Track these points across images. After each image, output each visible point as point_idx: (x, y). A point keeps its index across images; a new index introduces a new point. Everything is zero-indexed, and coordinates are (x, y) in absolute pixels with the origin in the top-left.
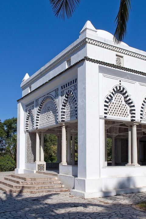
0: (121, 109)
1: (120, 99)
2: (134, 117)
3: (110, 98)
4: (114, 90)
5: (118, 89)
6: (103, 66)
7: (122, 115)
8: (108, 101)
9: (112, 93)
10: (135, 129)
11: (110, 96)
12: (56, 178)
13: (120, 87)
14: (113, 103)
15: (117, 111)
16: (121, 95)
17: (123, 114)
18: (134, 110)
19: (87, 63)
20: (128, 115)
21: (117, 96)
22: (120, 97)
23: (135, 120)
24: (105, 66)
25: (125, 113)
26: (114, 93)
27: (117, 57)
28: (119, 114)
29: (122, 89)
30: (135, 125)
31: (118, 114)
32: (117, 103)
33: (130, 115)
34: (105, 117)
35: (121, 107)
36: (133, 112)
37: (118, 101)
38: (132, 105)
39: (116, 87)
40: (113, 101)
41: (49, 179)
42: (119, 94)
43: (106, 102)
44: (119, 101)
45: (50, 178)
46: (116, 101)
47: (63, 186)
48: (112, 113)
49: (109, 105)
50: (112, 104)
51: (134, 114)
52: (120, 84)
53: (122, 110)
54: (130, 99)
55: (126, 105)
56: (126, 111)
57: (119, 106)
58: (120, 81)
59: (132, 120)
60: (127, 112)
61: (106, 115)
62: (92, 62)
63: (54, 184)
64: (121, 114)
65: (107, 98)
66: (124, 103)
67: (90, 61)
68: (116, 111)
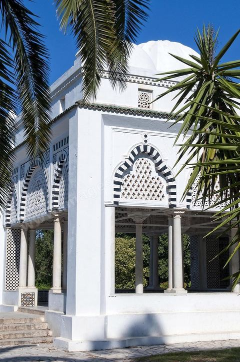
0: (148, 186)
1: (148, 168)
2: (174, 200)
3: (125, 168)
4: (133, 153)
5: (142, 150)
6: (110, 113)
7: (151, 196)
8: (121, 173)
9: (130, 159)
10: (177, 222)
11: (126, 164)
12: (43, 319)
13: (145, 147)
14: (133, 177)
15: (141, 190)
16: (150, 161)
17: (153, 195)
18: (174, 187)
19: (81, 111)
20: (163, 196)
21: (140, 163)
22: (147, 165)
23: (175, 206)
24: (114, 114)
25: (158, 192)
26: (133, 158)
27: (141, 92)
28: (146, 196)
29: (149, 150)
30: (177, 214)
31: (144, 195)
32: (141, 176)
33: (167, 197)
34: (116, 203)
35: (148, 183)
36: (172, 190)
37: (143, 172)
38: (169, 177)
39: (138, 148)
40: (133, 173)
41: (28, 321)
42: (145, 159)
43: (117, 175)
44: (145, 173)
45: (31, 319)
46: (139, 171)
47: (51, 333)
48: (131, 195)
49: (126, 181)
50: (131, 178)
51: (174, 193)
52: (146, 141)
53: (150, 188)
54: (165, 168)
55: (160, 177)
56: (160, 189)
57: (146, 182)
58: (146, 136)
59: (172, 206)
60: (160, 192)
61: (117, 200)
62: (90, 109)
63: (36, 329)
64: (148, 195)
65: (120, 169)
66: (155, 174)
67: (85, 108)
68: (139, 191)
